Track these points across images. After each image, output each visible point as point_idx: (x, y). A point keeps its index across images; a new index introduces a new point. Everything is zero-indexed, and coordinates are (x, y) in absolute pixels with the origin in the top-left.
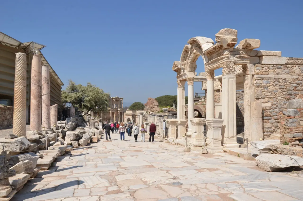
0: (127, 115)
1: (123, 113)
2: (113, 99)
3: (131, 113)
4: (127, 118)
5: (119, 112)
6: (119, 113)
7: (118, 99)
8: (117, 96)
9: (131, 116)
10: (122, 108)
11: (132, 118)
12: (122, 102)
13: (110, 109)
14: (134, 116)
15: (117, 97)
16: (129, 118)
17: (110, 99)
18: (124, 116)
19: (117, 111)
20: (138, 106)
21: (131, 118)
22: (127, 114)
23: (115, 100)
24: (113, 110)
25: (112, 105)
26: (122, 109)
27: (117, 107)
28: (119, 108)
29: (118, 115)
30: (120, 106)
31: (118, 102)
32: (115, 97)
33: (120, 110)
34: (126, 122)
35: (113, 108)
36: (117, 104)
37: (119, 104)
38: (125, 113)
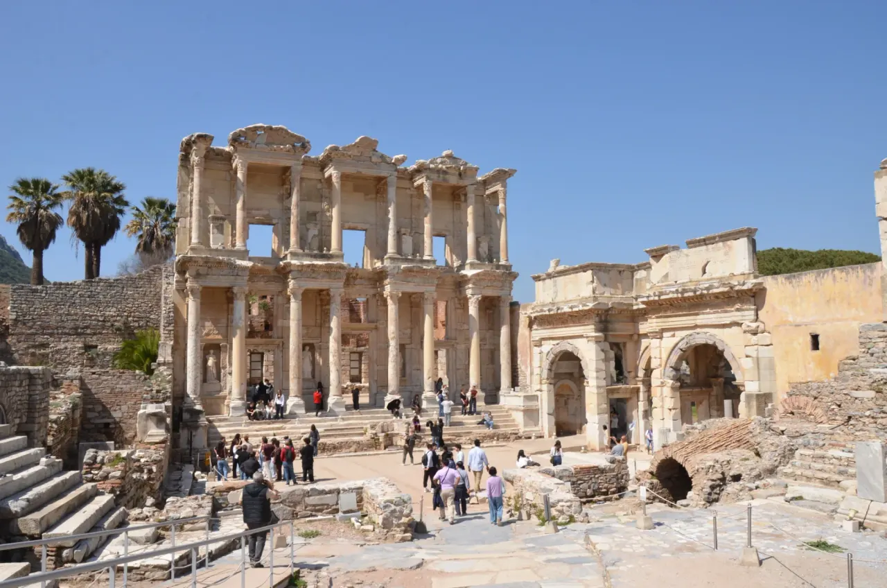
0: (545, 320)
1: (514, 305)
3: (587, 291)
4: (547, 346)
5: (469, 292)
6: (473, 310)
7: (460, 174)
8: (447, 152)
9: (589, 330)
10: (502, 262)
11: (597, 342)
12: (501, 206)
13: (387, 264)
14: (618, 326)
15: (449, 156)
16: (567, 346)
17: (384, 172)
18: (523, 328)
19: (458, 282)
21: (586, 344)
22: (546, 312)
23: (435, 189)
24: (409, 270)
25: (399, 235)
26: (498, 267)
27: (454, 257)
28: (476, 261)
29: (468, 324)
30: (480, 250)
31: (459, 208)
32: (431, 162)
33: (478, 275)
34: (538, 387)
35: (411, 261)
36: (449, 231)
37: (467, 224)
38: (533, 309)
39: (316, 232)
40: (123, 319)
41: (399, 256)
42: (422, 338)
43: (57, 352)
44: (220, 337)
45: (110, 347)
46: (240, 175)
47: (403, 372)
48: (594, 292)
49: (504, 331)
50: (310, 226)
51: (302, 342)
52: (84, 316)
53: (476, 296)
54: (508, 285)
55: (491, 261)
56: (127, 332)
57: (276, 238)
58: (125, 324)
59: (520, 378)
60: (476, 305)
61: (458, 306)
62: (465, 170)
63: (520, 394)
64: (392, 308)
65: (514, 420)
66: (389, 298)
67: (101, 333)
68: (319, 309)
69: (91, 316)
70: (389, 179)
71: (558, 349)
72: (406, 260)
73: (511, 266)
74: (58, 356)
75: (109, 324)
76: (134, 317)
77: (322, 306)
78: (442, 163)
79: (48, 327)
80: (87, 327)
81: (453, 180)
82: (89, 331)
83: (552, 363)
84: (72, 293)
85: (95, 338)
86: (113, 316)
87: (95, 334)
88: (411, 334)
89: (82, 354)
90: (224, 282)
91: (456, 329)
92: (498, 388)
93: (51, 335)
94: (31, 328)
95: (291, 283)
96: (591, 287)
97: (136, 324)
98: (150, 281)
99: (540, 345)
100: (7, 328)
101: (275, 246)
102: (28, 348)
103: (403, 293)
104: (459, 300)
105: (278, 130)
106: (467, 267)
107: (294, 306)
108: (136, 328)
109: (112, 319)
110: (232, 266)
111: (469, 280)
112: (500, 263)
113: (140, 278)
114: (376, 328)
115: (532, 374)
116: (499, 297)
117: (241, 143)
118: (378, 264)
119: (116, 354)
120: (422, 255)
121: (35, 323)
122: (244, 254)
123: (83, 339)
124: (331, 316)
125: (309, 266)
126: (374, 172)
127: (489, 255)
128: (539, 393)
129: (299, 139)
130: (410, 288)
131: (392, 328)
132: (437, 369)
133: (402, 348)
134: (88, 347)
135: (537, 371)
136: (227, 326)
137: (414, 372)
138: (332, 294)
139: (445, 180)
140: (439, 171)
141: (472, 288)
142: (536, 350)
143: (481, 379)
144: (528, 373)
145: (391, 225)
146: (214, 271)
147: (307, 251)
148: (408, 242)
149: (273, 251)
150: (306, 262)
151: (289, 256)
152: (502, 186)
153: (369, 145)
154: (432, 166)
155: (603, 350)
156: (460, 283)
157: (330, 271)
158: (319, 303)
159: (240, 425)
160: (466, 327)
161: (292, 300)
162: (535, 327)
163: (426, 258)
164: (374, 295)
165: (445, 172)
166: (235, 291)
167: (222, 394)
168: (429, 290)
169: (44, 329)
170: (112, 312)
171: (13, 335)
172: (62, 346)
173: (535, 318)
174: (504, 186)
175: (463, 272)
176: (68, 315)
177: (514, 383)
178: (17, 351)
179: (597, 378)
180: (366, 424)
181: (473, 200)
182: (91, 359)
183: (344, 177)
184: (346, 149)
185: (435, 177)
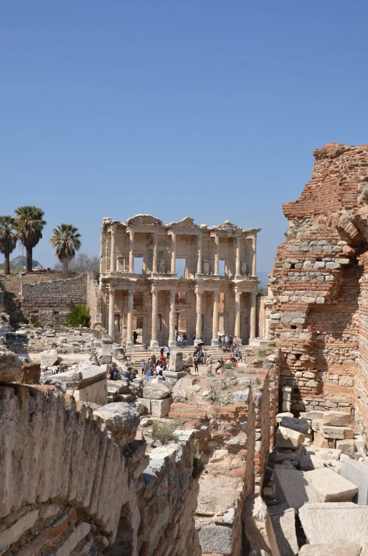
0: (271, 307)
1: (259, 297)
2: (213, 235)
5: (236, 290)
6: (237, 299)
7: (233, 232)
8: (227, 221)
10: (253, 275)
12: (253, 247)
13: (197, 278)
15: (228, 224)
17: (196, 233)
18: (262, 309)
23: (221, 240)
24: (207, 281)
25: (203, 263)
26: (251, 278)
27: (229, 271)
28: (240, 275)
29: (235, 305)
30: (242, 268)
31: (232, 246)
32: (219, 227)
33: (240, 282)
34: (267, 338)
35: (208, 276)
36: (227, 258)
37: (236, 257)
38: (267, 300)
39: (164, 263)
40: (70, 299)
41: (203, 274)
42: (212, 312)
43: (42, 315)
44: (120, 311)
45: (64, 313)
46: (131, 238)
47: (203, 329)
49: (253, 310)
50: (161, 260)
51: (157, 313)
52: (53, 298)
53: (239, 293)
54: (255, 287)
55: (247, 275)
56: (71, 306)
57: (145, 265)
58: (71, 302)
59: (260, 333)
60: (239, 297)
61: (230, 295)
62: (236, 230)
63: (258, 341)
64: (198, 299)
66: (197, 294)
67: (60, 306)
68: (164, 298)
69: (56, 298)
70: (199, 236)
72: (206, 276)
73: (257, 278)
74: (43, 317)
75: (64, 302)
76: (75, 298)
77: (165, 296)
78: (224, 227)
79: (38, 303)
80: (54, 303)
81: (230, 235)
82: (55, 305)
84: (48, 287)
85: (58, 308)
86: (65, 298)
87: (58, 306)
88: (207, 310)
89: (53, 316)
90: (125, 288)
91: (229, 307)
92: (249, 337)
93: (39, 307)
94: (31, 303)
95: (153, 288)
97: (76, 302)
98: (82, 281)
99: (269, 318)
100: (20, 303)
101: (144, 268)
102: (30, 313)
103: (204, 291)
104: (231, 293)
105: (148, 217)
106: (236, 278)
107: (154, 298)
108: (76, 303)
109: (65, 299)
110: (128, 281)
111: (236, 284)
112: (252, 276)
113: (77, 280)
114: (190, 307)
115: (265, 331)
116: (251, 293)
117: (132, 224)
118: (192, 277)
119: (67, 316)
120: (213, 273)
121: (32, 301)
122: (133, 275)
123: (53, 309)
124: (171, 303)
125: (161, 280)
126: (192, 233)
127: (246, 272)
129: (158, 220)
130: (208, 289)
131: (198, 308)
132: (219, 324)
133: (203, 316)
134: (55, 313)
135: (267, 330)
136: (123, 306)
137: (208, 328)
138: (171, 293)
139: (225, 235)
140: (223, 231)
141: (237, 289)
142: (267, 320)
143: (240, 332)
144: (263, 331)
145: (199, 259)
146: (121, 283)
147: (160, 273)
148: (207, 266)
149: (143, 270)
150: (160, 278)
151: (152, 275)
152: (254, 237)
153: (189, 221)
154: (219, 229)
156: (232, 286)
157: (170, 282)
158: (164, 295)
159: (132, 352)
160: (234, 306)
161: (153, 295)
162: (267, 309)
163: (215, 274)
164: (190, 291)
165: (226, 232)
166: (129, 292)
167: (121, 337)
168: (216, 290)
169: (36, 304)
170: (65, 296)
171: (23, 307)
172: (44, 312)
173: (267, 305)
174: (256, 236)
175: (233, 281)
176: (46, 297)
177: (257, 335)
178: (25, 314)
180: (186, 353)
181: (239, 245)
182: (57, 318)
183: (177, 236)
184: (179, 224)
185: (221, 234)
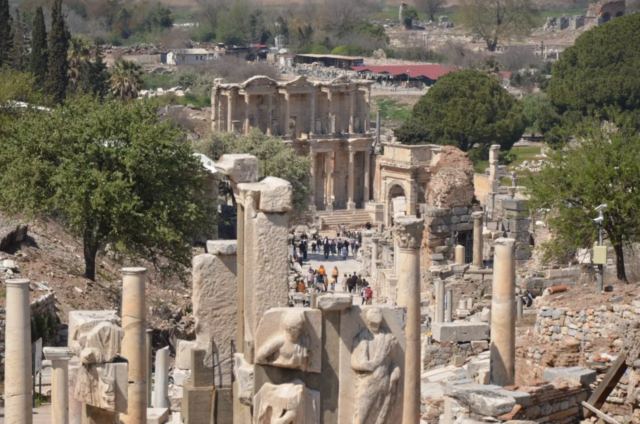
0: (388, 168)
1: (373, 155)
2: (324, 90)
3: (408, 159)
4: (389, 181)
5: (350, 150)
6: (351, 159)
7: (347, 87)
9: (408, 177)
11: (412, 183)
12: (367, 100)
13: (310, 139)
14: (422, 175)
15: (342, 78)
16: (398, 182)
17: (309, 91)
18: (377, 170)
19: (344, 144)
20: (465, 95)
21: (406, 183)
22: (389, 164)
23: (333, 95)
25: (316, 121)
26: (365, 136)
28: (353, 133)
30: (356, 125)
31: (343, 99)
32: (332, 83)
33: (355, 141)
34: (383, 201)
38: (382, 160)
41: (316, 135)
46: (246, 101)
48: (411, 160)
53: (353, 151)
54: (370, 146)
55: (361, 133)
59: (374, 195)
60: (353, 157)
61: (341, 154)
62: (350, 85)
63: (372, 204)
65: (370, 218)
66: (311, 156)
70: (311, 94)
71: (394, 183)
72: (320, 137)
73: (371, 135)
78: (338, 82)
81: (343, 90)
83: (391, 190)
88: (318, 171)
91: (341, 167)
96: (410, 157)
99: (386, 179)
103: (318, 153)
104: (342, 151)
105: (264, 78)
111: (351, 143)
112: (366, 134)
115: (380, 194)
116: (364, 152)
117: (248, 88)
118: (304, 137)
126: (305, 92)
127: (359, 129)
128: (384, 204)
129: (273, 82)
130: (320, 150)
135: (383, 192)
139: (339, 90)
140: (336, 87)
141: (351, 148)
142: (383, 182)
145: (312, 118)
148: (319, 124)
153: (303, 79)
154: (333, 85)
155: (414, 187)
160: (347, 166)
162: (383, 170)
165: (339, 87)
173: (383, 166)
174: (369, 90)
175: (347, 140)
177: (371, 197)
179: (411, 200)
181: (353, 100)
183: (291, 96)
184: (293, 83)
185: (334, 90)
